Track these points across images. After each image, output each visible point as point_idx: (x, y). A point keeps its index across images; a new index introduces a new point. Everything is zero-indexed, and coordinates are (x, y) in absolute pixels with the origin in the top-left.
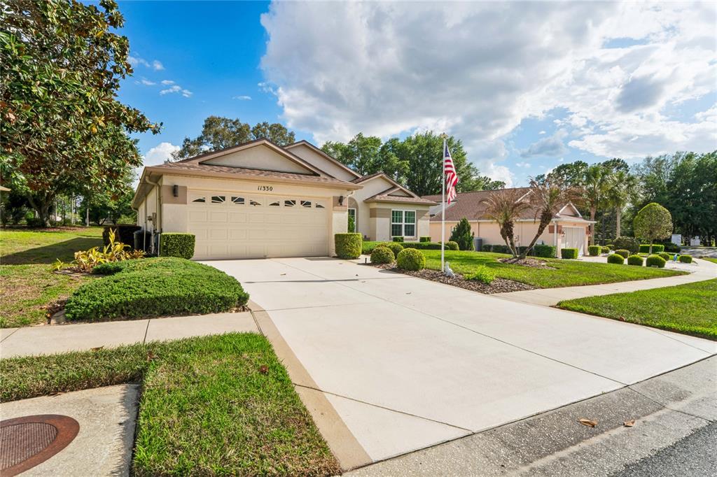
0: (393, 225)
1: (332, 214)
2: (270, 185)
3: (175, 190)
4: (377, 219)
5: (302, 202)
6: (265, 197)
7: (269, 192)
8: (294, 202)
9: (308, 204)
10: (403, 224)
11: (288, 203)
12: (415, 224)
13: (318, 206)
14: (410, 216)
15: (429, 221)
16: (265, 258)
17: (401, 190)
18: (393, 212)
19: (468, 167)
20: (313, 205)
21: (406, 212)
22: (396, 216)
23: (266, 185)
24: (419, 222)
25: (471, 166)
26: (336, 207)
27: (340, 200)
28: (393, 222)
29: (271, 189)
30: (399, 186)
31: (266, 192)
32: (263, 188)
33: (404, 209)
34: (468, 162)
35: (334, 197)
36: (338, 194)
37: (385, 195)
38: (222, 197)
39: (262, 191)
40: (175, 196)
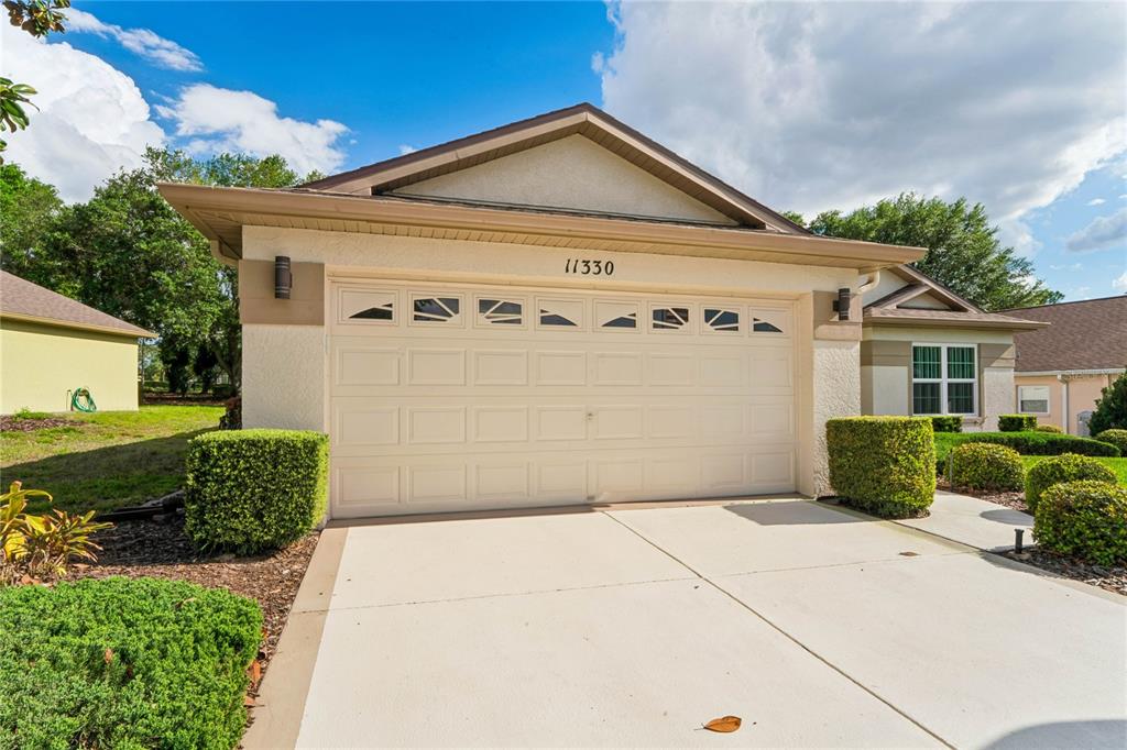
0: (915, 384)
1: (812, 352)
2: (604, 257)
3: (279, 274)
4: (874, 367)
5: (709, 314)
6: (588, 298)
7: (603, 280)
8: (684, 313)
9: (728, 320)
10: (944, 381)
11: (664, 318)
12: (974, 381)
13: (761, 327)
14: (962, 361)
15: (1012, 373)
16: (587, 506)
17: (931, 293)
18: (915, 348)
19: (1002, 258)
20: (745, 323)
21: (949, 349)
22: (925, 361)
23: (592, 255)
24: (987, 374)
25: (1009, 256)
26: (824, 329)
27: (840, 303)
28: (915, 376)
29: (610, 268)
30: (925, 281)
31: (591, 279)
32: (581, 268)
33: (944, 343)
34: (1002, 247)
35: (816, 293)
36: (829, 282)
37: (892, 306)
38: (447, 301)
39: (579, 278)
40: (278, 295)
